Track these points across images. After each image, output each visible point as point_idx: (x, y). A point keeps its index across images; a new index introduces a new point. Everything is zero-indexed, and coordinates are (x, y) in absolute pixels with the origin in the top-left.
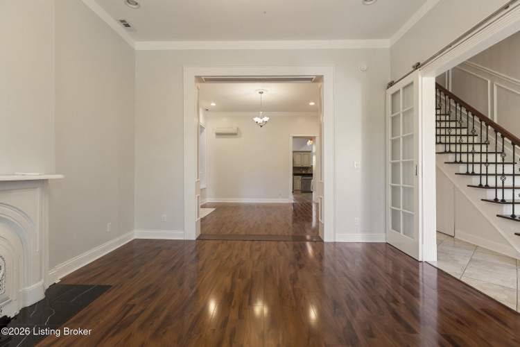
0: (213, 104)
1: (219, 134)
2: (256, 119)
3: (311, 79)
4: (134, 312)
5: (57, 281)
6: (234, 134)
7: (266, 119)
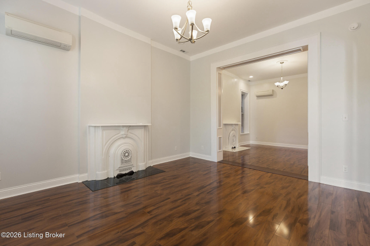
0: (251, 77)
1: (259, 97)
2: (277, 84)
3: (300, 50)
4: (165, 181)
5: (152, 165)
6: (270, 96)
7: (286, 82)
